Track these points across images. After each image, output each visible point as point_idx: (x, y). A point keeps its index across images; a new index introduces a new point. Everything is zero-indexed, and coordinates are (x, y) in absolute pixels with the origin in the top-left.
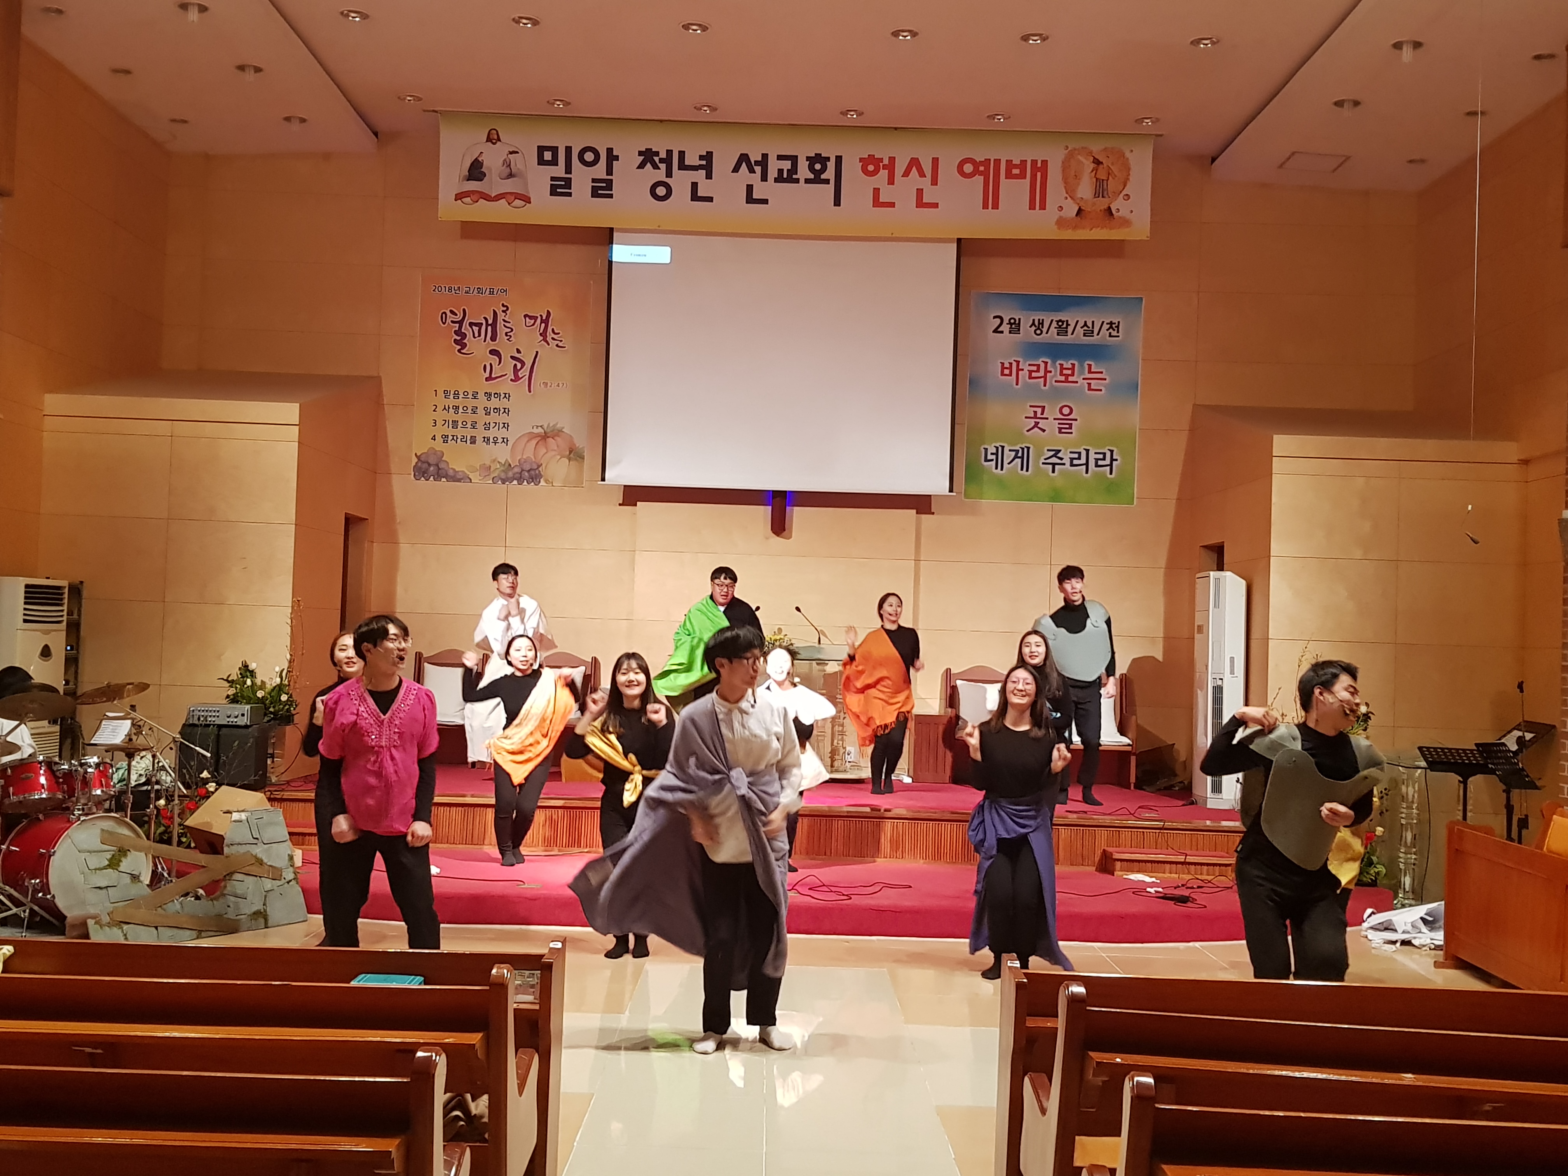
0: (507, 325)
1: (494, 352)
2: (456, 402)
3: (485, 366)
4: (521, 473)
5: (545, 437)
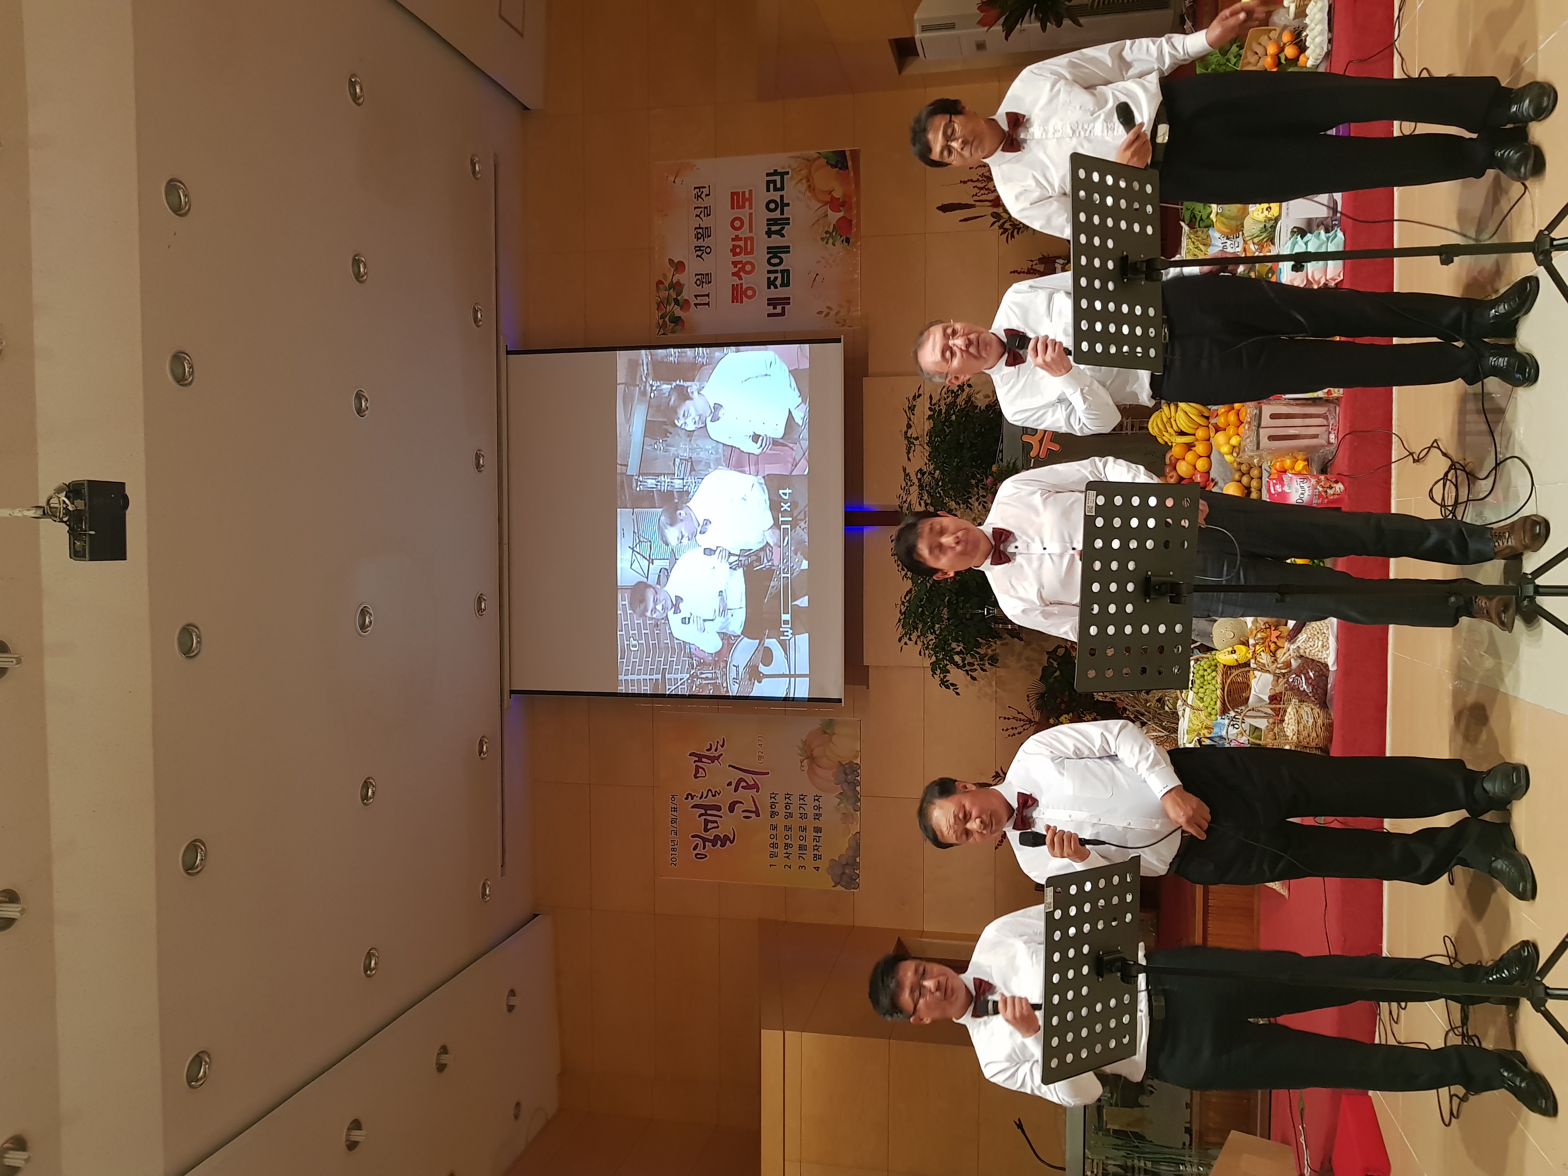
0: (704, 796)
1: (731, 810)
2: (781, 846)
3: (744, 817)
4: (849, 783)
5: (812, 758)
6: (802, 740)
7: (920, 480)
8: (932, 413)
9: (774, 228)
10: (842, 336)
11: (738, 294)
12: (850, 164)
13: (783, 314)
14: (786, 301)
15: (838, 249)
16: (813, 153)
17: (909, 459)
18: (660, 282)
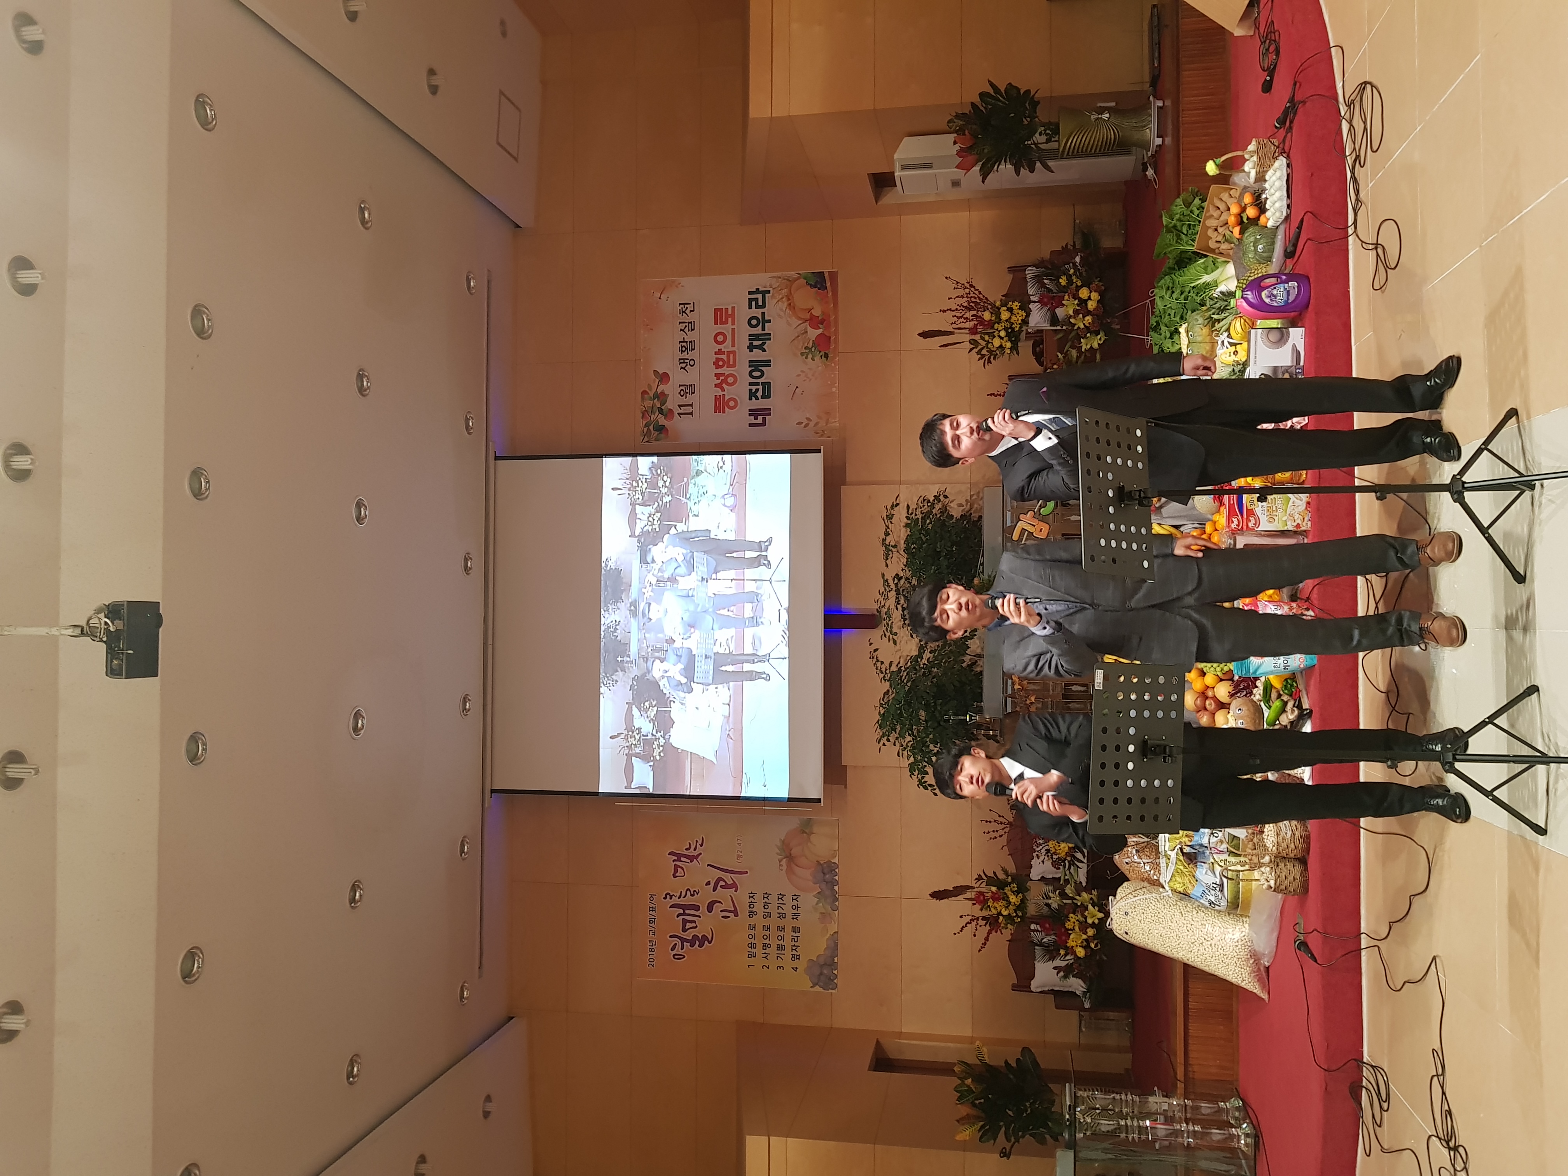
0: (683, 896)
1: (710, 909)
2: (759, 946)
3: (722, 917)
4: (827, 883)
5: (790, 858)
6: (781, 840)
7: (896, 585)
8: (909, 522)
9: (755, 343)
10: (822, 447)
11: (720, 405)
12: (828, 284)
13: (764, 424)
14: (767, 412)
15: (816, 364)
16: (793, 274)
17: (887, 566)
18: (644, 393)
